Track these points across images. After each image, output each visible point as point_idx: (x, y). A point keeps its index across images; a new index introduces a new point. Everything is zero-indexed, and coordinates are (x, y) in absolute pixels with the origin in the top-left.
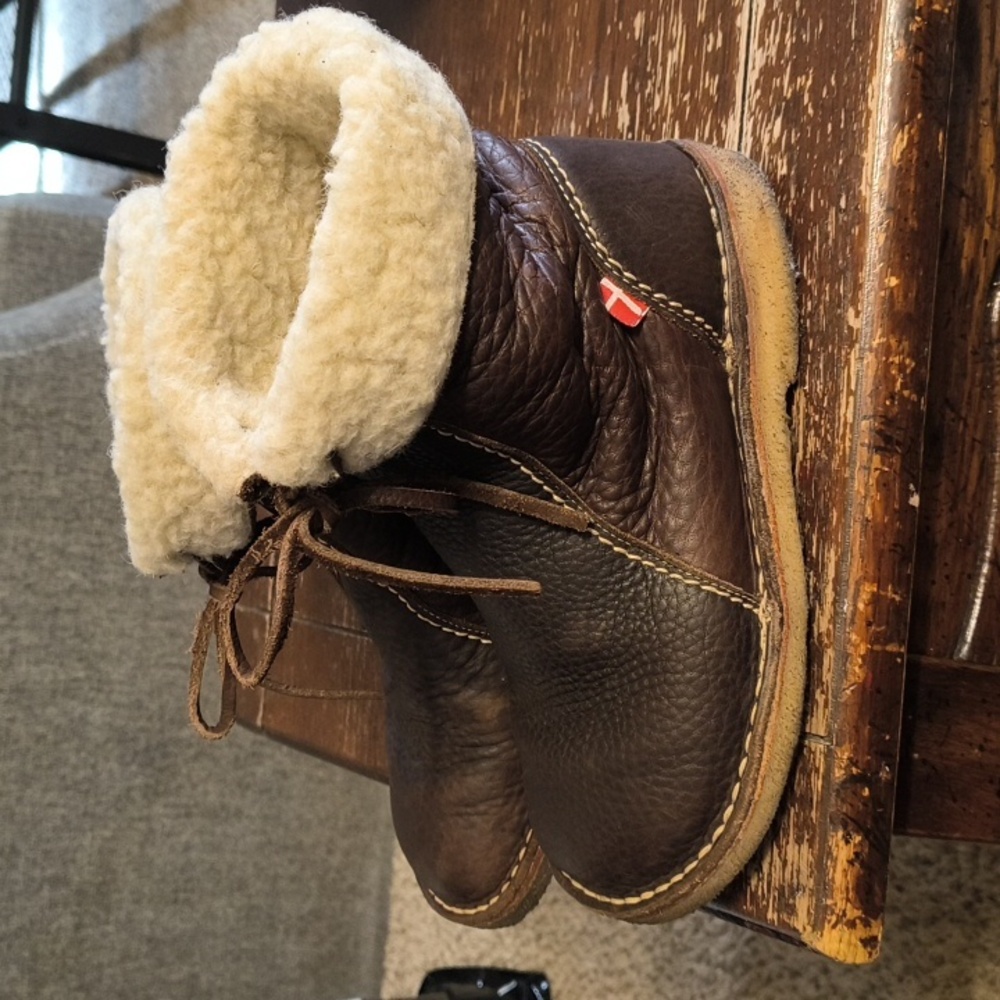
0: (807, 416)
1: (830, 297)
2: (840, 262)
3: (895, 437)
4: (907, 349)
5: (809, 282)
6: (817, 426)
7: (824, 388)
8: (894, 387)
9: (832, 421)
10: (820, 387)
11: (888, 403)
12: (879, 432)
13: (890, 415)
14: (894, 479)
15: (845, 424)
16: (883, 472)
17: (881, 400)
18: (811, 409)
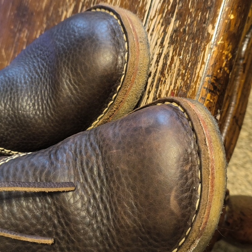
0: (179, 70)
1: (201, 18)
2: (209, 3)
3: (218, 87)
4: (230, 49)
5: (191, 10)
6: (183, 75)
7: (190, 59)
8: (222, 64)
9: (191, 75)
10: (188, 58)
11: (218, 71)
12: (212, 84)
13: (218, 77)
14: (214, 106)
15: (198, 76)
16: (210, 102)
17: (216, 69)
18: (182, 67)
